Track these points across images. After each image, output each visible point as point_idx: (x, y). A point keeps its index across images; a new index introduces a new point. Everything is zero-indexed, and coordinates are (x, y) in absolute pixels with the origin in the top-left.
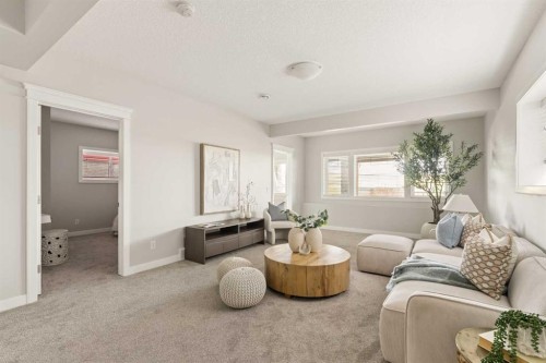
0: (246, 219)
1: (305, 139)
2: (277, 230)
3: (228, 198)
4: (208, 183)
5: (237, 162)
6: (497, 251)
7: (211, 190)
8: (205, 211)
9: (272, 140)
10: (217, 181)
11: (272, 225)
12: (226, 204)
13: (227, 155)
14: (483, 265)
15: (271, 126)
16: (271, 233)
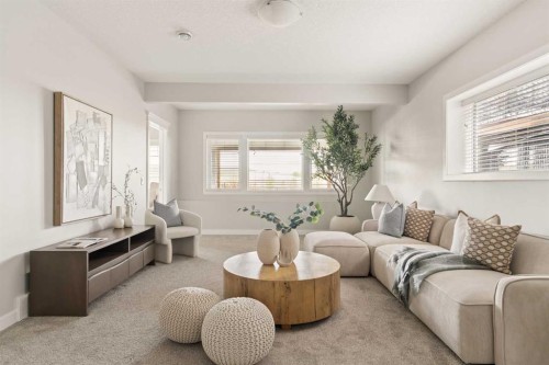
0: (127, 228)
1: (180, 112)
2: (174, 241)
3: (97, 194)
4: (69, 167)
5: (109, 134)
6: (510, 231)
7: (73, 178)
8: (65, 218)
9: (148, 106)
10: (82, 163)
11: (168, 234)
12: (95, 203)
13: (96, 120)
14: (498, 246)
15: (147, 84)
16: (166, 246)
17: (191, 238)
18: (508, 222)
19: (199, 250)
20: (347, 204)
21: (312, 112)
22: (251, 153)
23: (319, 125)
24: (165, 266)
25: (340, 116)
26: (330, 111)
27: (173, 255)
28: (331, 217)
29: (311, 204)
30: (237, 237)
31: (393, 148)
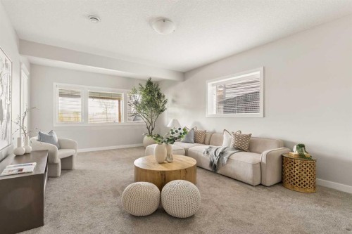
2: (62, 160)
3: (6, 128)
10: (2, 102)
11: (59, 156)
12: (5, 135)
16: (57, 164)
17: (71, 157)
18: (245, 132)
19: (76, 165)
20: (153, 129)
21: (129, 79)
22: (90, 100)
23: (137, 87)
24: (57, 179)
25: (150, 83)
26: (143, 80)
27: (62, 170)
28: (143, 137)
29: (180, 129)
30: (86, 153)
31: (174, 101)
